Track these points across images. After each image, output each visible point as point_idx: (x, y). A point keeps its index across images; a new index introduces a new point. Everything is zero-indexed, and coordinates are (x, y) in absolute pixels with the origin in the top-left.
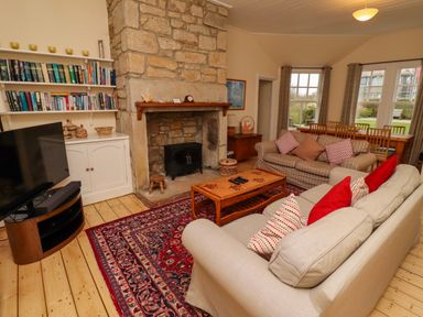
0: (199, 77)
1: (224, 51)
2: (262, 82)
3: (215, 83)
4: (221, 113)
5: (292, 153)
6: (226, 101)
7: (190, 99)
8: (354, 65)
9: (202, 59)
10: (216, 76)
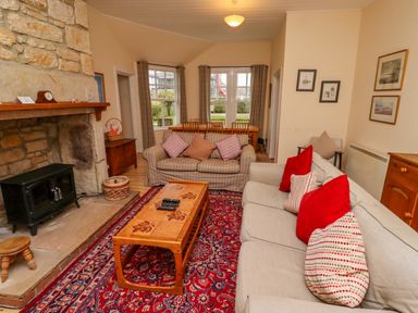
0: (54, 63)
1: (86, 29)
2: (122, 78)
3: (79, 72)
4: (93, 117)
5: (184, 155)
6: (97, 100)
7: (49, 97)
8: (204, 67)
9: (57, 34)
10: (80, 62)
